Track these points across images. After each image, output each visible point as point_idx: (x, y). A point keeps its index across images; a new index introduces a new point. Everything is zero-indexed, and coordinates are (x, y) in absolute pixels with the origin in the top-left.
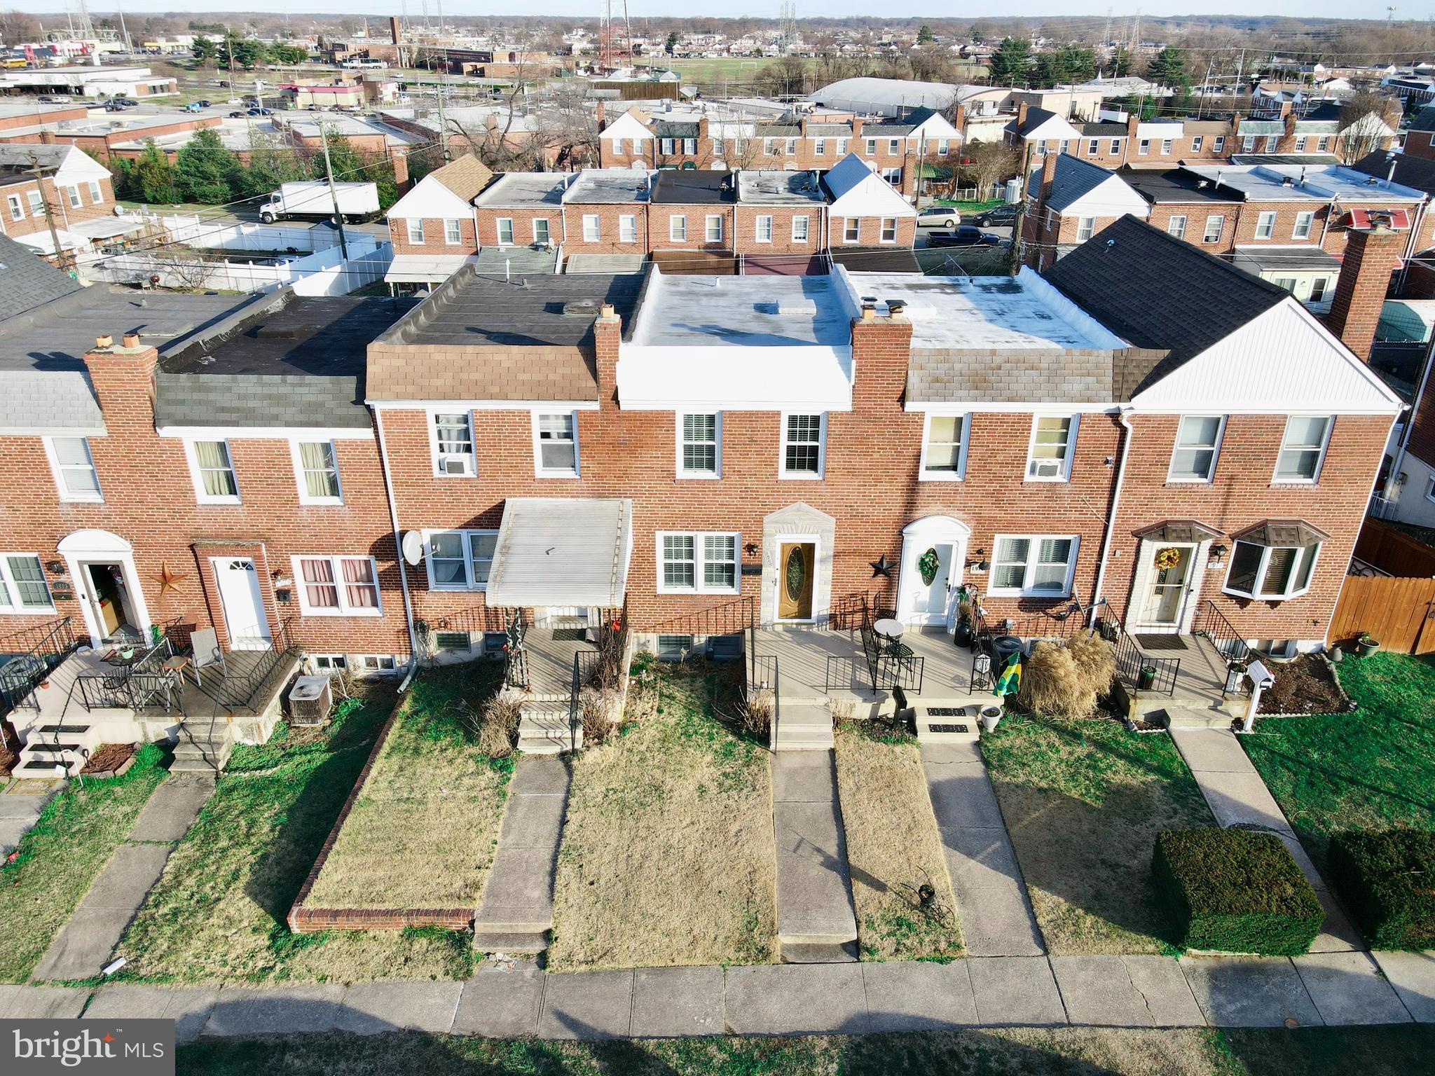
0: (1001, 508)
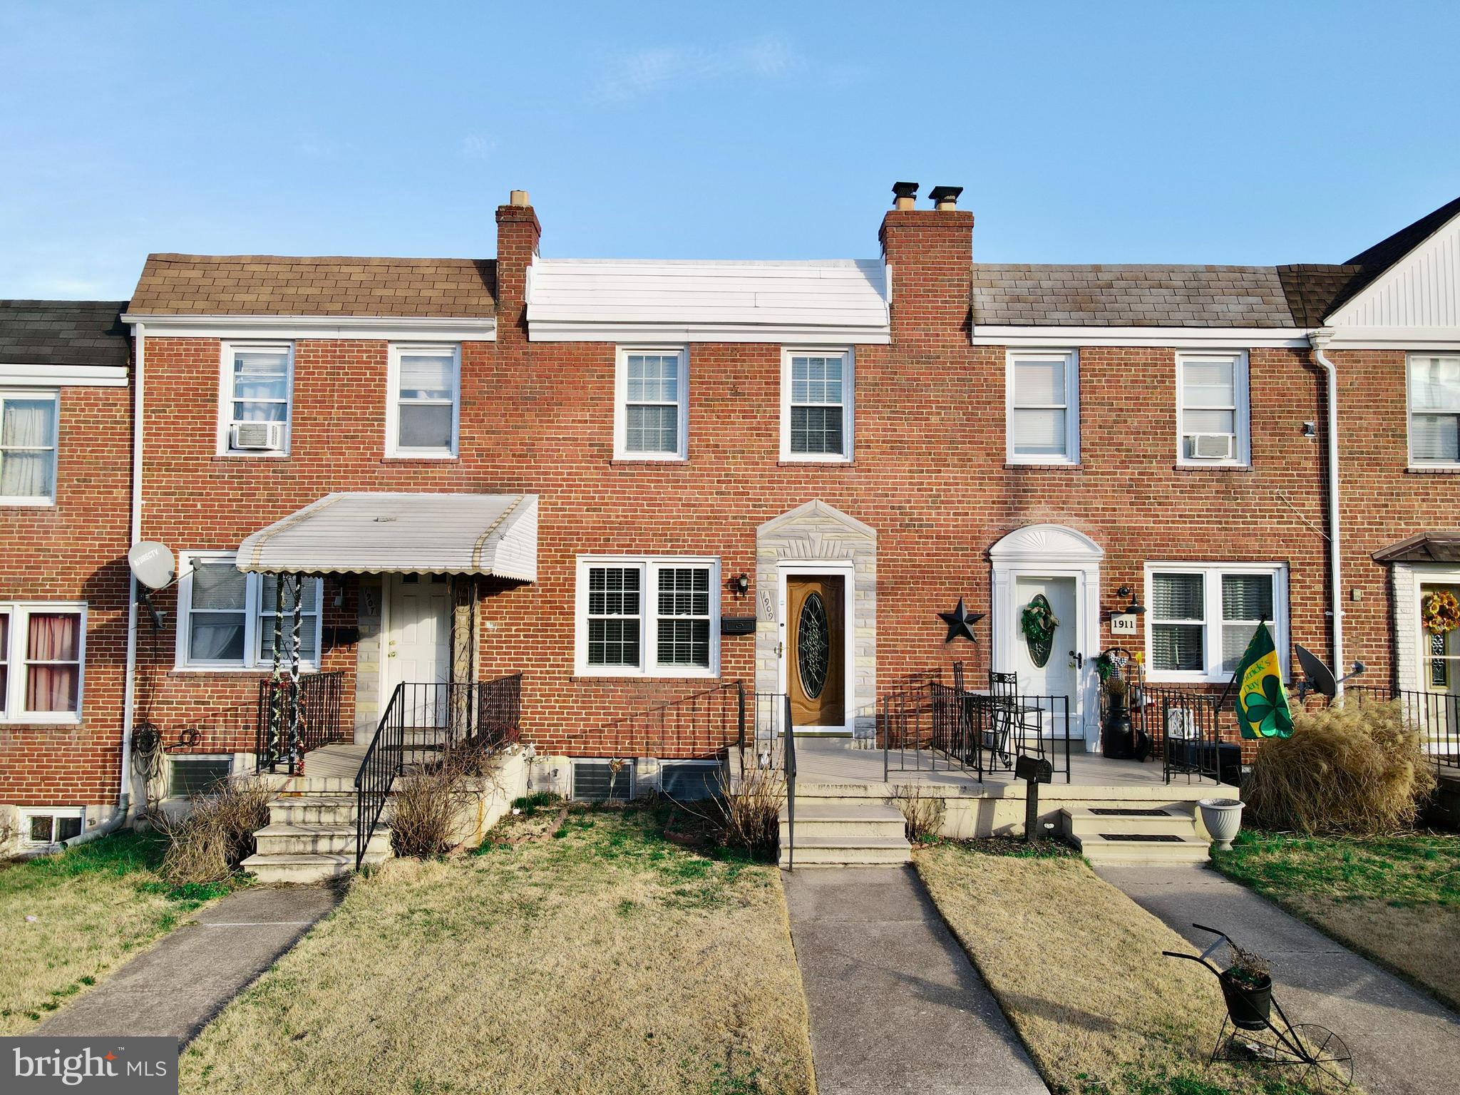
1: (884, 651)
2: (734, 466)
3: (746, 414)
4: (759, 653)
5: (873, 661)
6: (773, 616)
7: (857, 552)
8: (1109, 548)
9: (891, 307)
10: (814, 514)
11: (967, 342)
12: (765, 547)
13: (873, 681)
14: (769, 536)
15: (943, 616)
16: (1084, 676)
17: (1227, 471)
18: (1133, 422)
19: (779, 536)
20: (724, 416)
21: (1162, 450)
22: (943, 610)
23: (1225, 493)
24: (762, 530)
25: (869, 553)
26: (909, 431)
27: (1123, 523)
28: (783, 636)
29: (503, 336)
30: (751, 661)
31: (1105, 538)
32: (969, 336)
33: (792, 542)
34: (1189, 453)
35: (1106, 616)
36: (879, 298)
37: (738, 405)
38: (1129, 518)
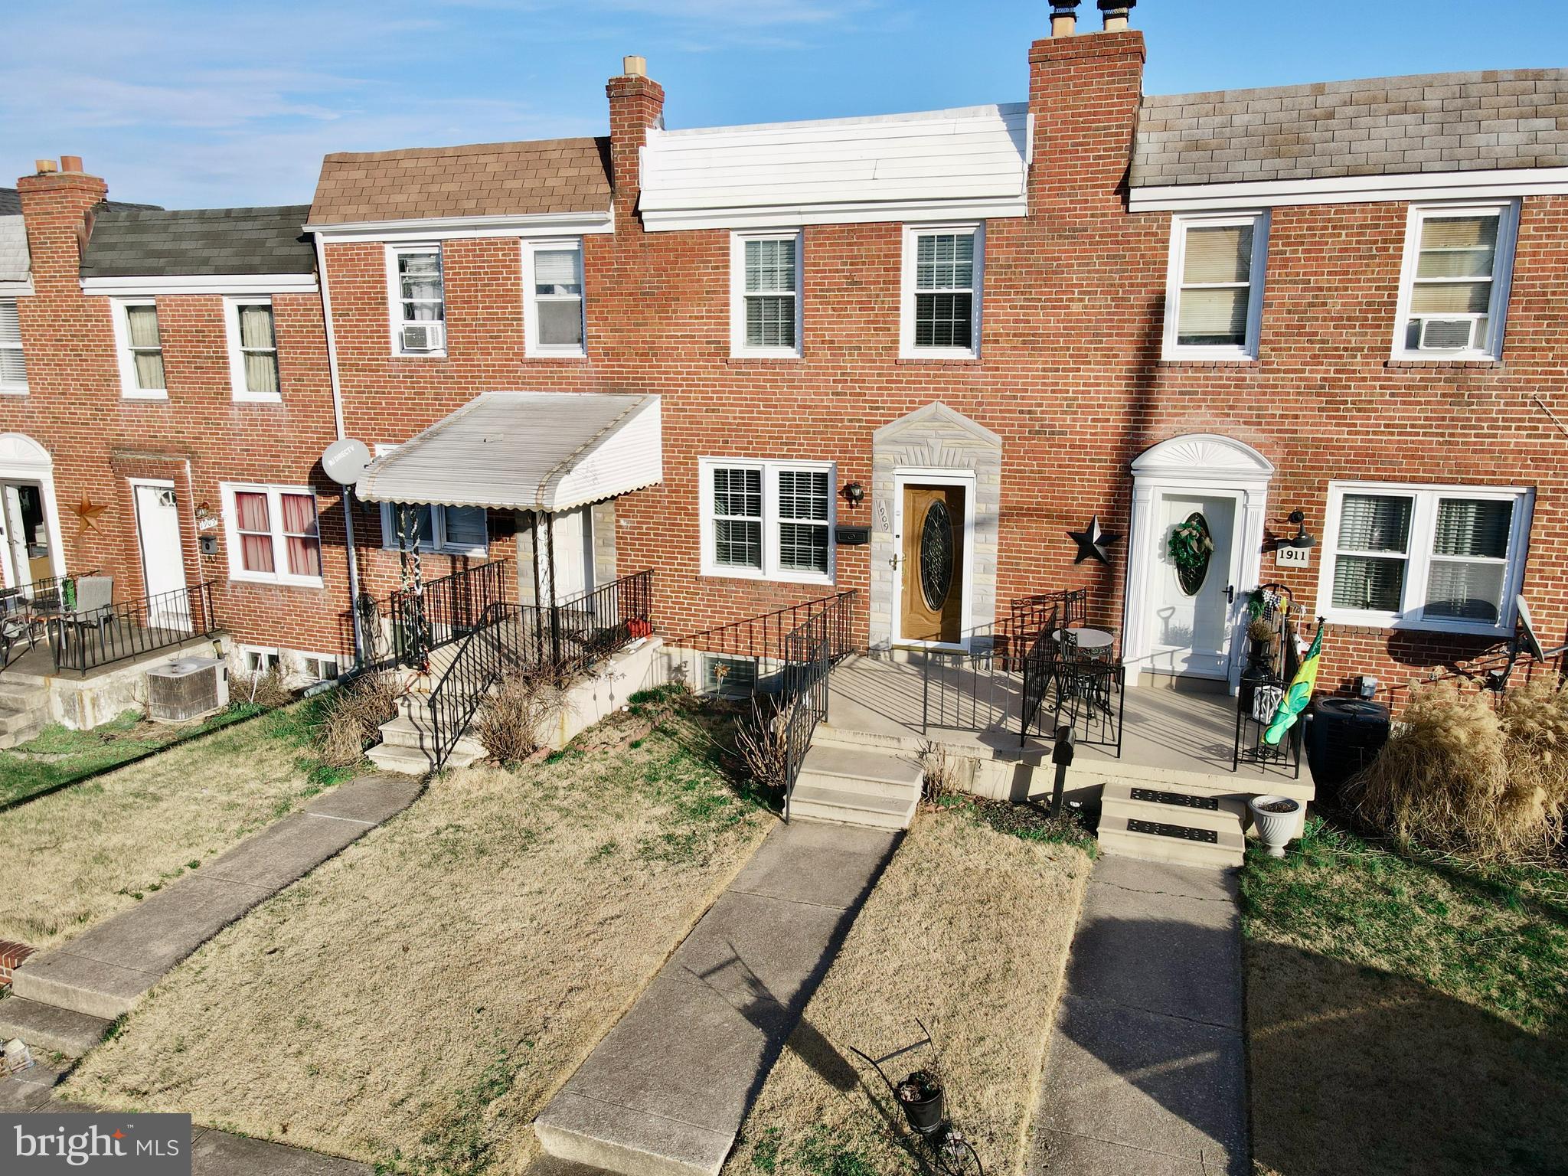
0: (1341, 421)
1: (1006, 570)
2: (850, 363)
3: (864, 306)
4: (875, 564)
5: (993, 579)
6: (888, 526)
7: (979, 462)
8: (1284, 464)
9: (1031, 168)
10: (934, 418)
11: (1122, 209)
12: (882, 453)
13: (993, 600)
14: (885, 442)
15: (1075, 536)
16: (1235, 611)
17: (1466, 366)
18: (1335, 306)
19: (896, 442)
20: (840, 309)
21: (1374, 339)
22: (1073, 529)
23: (1456, 398)
24: (878, 435)
25: (992, 463)
26: (1046, 322)
27: (1306, 432)
28: (898, 548)
29: (621, 226)
30: (866, 571)
31: (1280, 452)
32: (1126, 201)
33: (910, 448)
34: (1412, 343)
35: (1271, 544)
36: (1018, 156)
37: (856, 296)
38: (1317, 427)
